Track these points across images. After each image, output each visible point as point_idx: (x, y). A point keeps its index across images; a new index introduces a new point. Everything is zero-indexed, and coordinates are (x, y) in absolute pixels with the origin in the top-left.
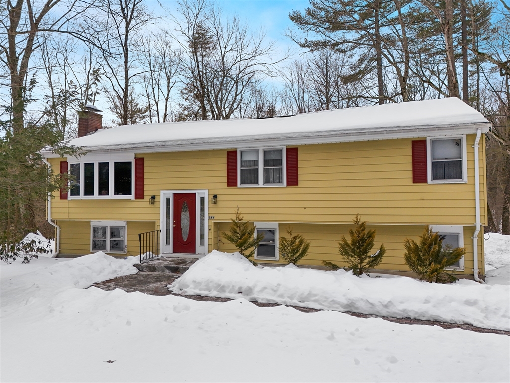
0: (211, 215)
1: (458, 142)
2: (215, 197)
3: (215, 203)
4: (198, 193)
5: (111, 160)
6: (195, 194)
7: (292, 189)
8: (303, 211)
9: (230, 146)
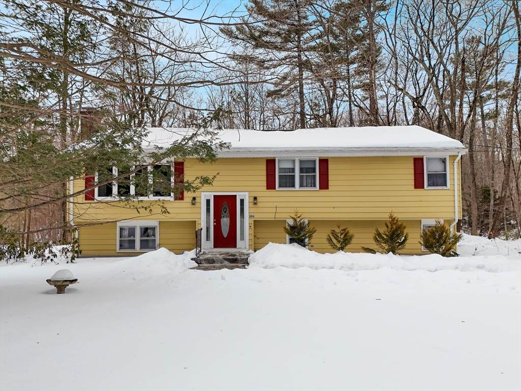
0: (251, 214)
1: (444, 161)
2: (255, 198)
3: (255, 204)
4: (239, 195)
6: (236, 196)
7: (324, 192)
9: (271, 156)
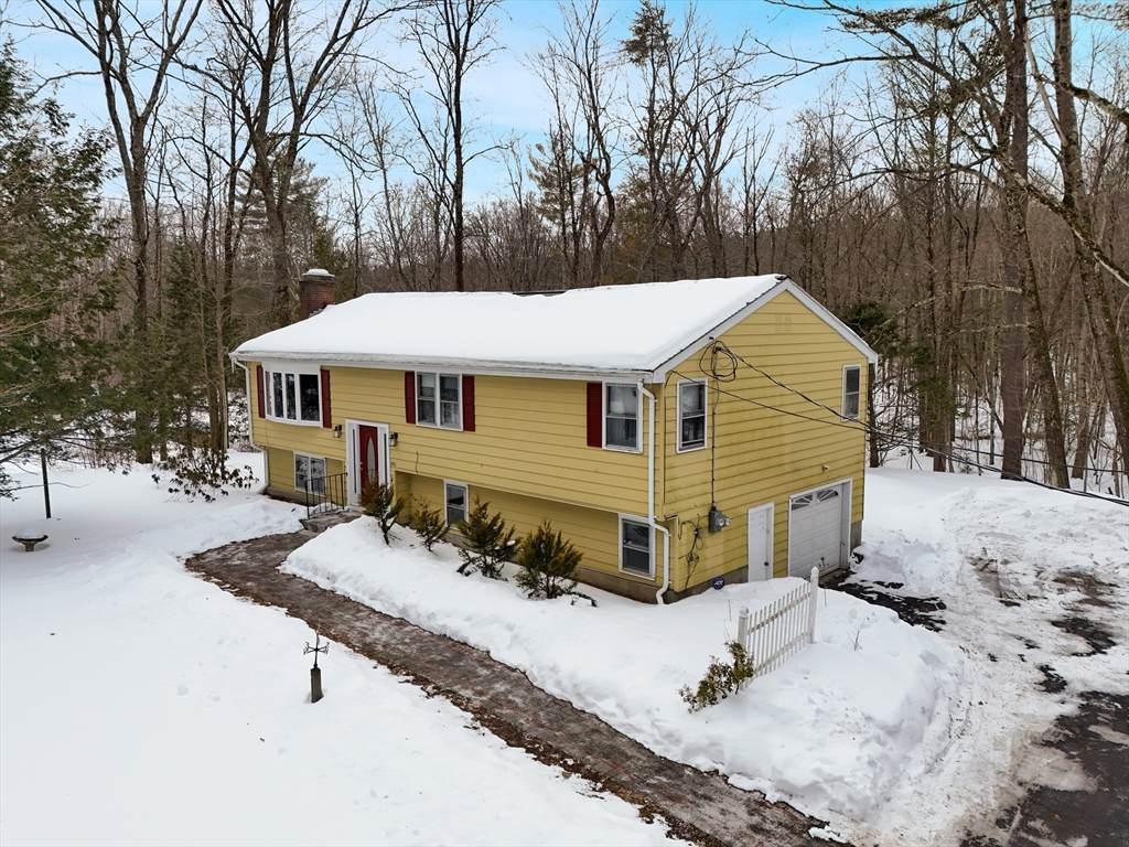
2: (396, 435)
3: (396, 444)
4: (381, 428)
5: (298, 371)
6: (377, 428)
7: (469, 436)
8: (478, 469)
9: (408, 368)
